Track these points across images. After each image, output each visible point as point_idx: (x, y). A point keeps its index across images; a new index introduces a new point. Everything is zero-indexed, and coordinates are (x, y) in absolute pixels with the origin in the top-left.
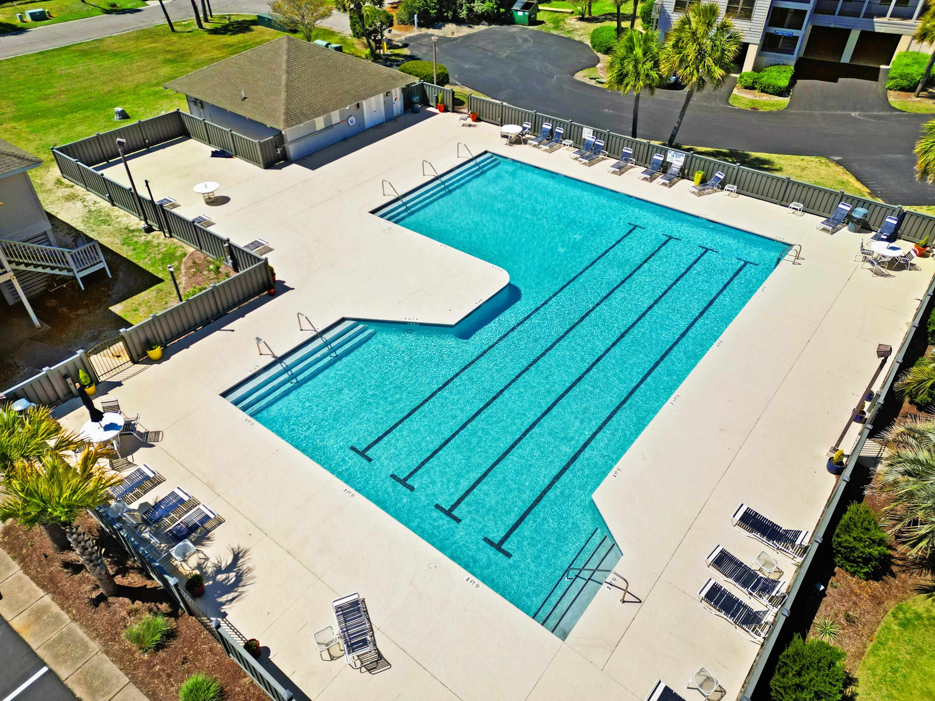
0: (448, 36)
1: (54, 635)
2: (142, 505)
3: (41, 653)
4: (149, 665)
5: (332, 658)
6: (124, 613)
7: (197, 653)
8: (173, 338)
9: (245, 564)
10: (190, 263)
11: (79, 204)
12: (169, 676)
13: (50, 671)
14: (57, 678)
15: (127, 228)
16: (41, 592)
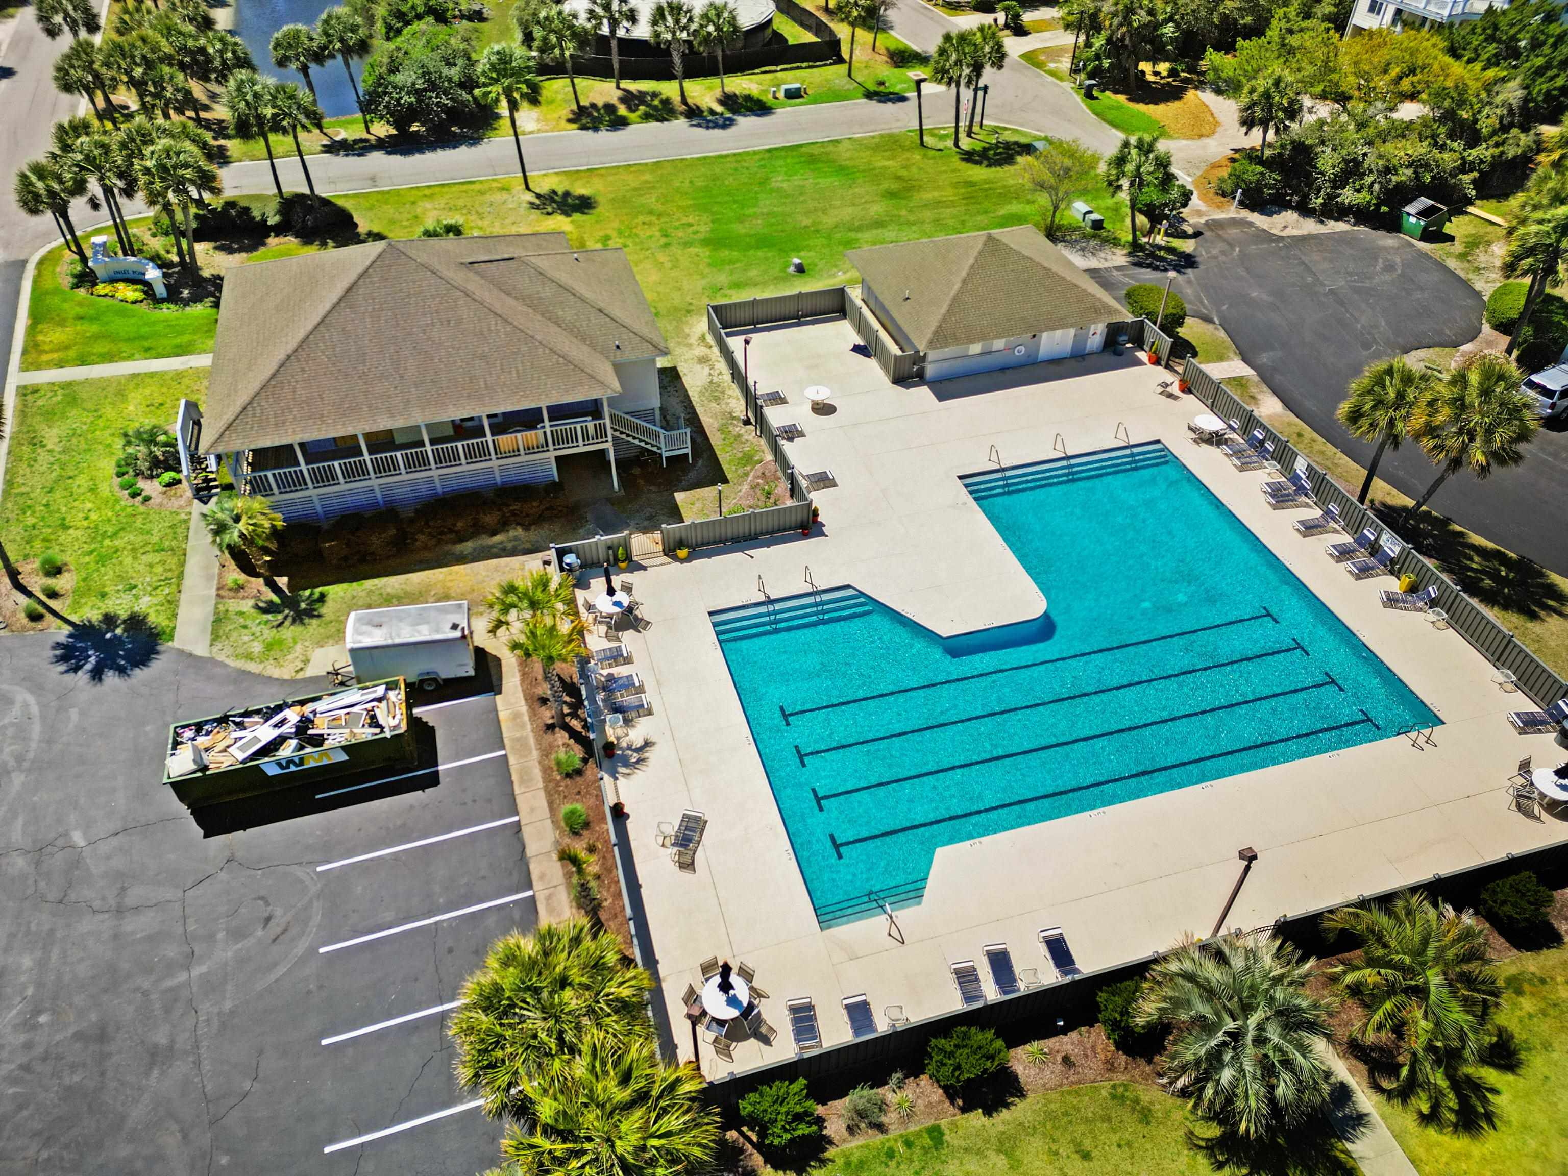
0: (1273, 231)
1: (518, 735)
2: (609, 675)
3: (506, 741)
4: (558, 784)
5: (663, 845)
6: (561, 743)
7: (588, 793)
8: (703, 544)
9: (650, 754)
10: (759, 473)
11: (707, 370)
12: (565, 797)
13: (505, 756)
14: (507, 762)
15: (730, 413)
16: (523, 702)
